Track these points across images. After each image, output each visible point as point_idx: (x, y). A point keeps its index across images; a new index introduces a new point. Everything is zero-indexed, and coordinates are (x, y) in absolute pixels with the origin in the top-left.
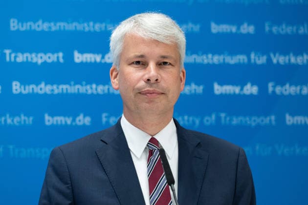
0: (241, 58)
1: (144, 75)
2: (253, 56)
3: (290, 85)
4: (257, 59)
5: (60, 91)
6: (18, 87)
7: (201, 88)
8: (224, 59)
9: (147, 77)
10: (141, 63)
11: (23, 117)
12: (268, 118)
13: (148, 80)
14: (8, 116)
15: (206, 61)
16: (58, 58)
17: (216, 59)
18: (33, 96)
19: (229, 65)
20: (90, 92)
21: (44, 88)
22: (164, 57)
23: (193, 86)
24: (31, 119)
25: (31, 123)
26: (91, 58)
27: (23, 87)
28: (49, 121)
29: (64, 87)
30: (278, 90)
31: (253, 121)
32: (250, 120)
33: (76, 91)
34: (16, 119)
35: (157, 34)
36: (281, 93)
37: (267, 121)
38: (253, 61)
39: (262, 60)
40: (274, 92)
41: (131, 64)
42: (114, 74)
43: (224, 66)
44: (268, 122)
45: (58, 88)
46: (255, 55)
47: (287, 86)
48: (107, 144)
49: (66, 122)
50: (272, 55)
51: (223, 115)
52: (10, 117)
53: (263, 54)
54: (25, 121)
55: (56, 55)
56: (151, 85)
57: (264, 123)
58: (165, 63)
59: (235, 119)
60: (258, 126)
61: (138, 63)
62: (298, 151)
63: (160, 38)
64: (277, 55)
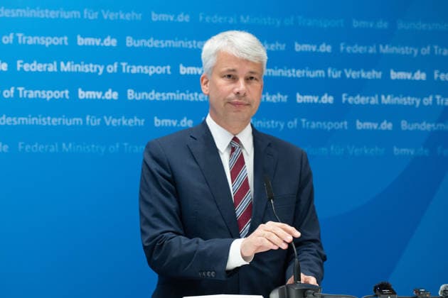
0: (320, 73)
1: (234, 88)
2: (329, 71)
3: (361, 96)
4: (333, 73)
5: (168, 98)
6: (132, 94)
7: (286, 97)
8: (305, 74)
9: (237, 90)
10: (231, 77)
11: (136, 120)
12: (342, 124)
13: (238, 93)
14: (123, 118)
15: (290, 75)
16: (166, 70)
17: (299, 73)
18: (144, 101)
19: (309, 78)
20: (192, 99)
21: (154, 96)
22: (252, 73)
23: (279, 96)
24: (143, 121)
25: (142, 124)
26: (194, 71)
27: (136, 94)
28: (158, 123)
29: (171, 94)
30: (350, 100)
31: (329, 126)
32: (326, 124)
33: (181, 98)
34: (130, 121)
35: (248, 55)
36: (353, 102)
37: (340, 125)
38: (329, 75)
39: (337, 75)
40: (347, 102)
41: (223, 77)
42: (204, 81)
43: (305, 79)
44: (341, 127)
45: (166, 95)
46: (332, 70)
47: (358, 97)
48: (195, 139)
49: (172, 124)
50: (346, 71)
51: (304, 120)
52: (126, 118)
53: (338, 70)
54: (137, 122)
55: (164, 68)
56: (240, 98)
57: (338, 128)
58: (252, 78)
59: (313, 123)
60: (333, 130)
61: (229, 76)
62: (366, 151)
63: (251, 58)
64: (350, 71)
